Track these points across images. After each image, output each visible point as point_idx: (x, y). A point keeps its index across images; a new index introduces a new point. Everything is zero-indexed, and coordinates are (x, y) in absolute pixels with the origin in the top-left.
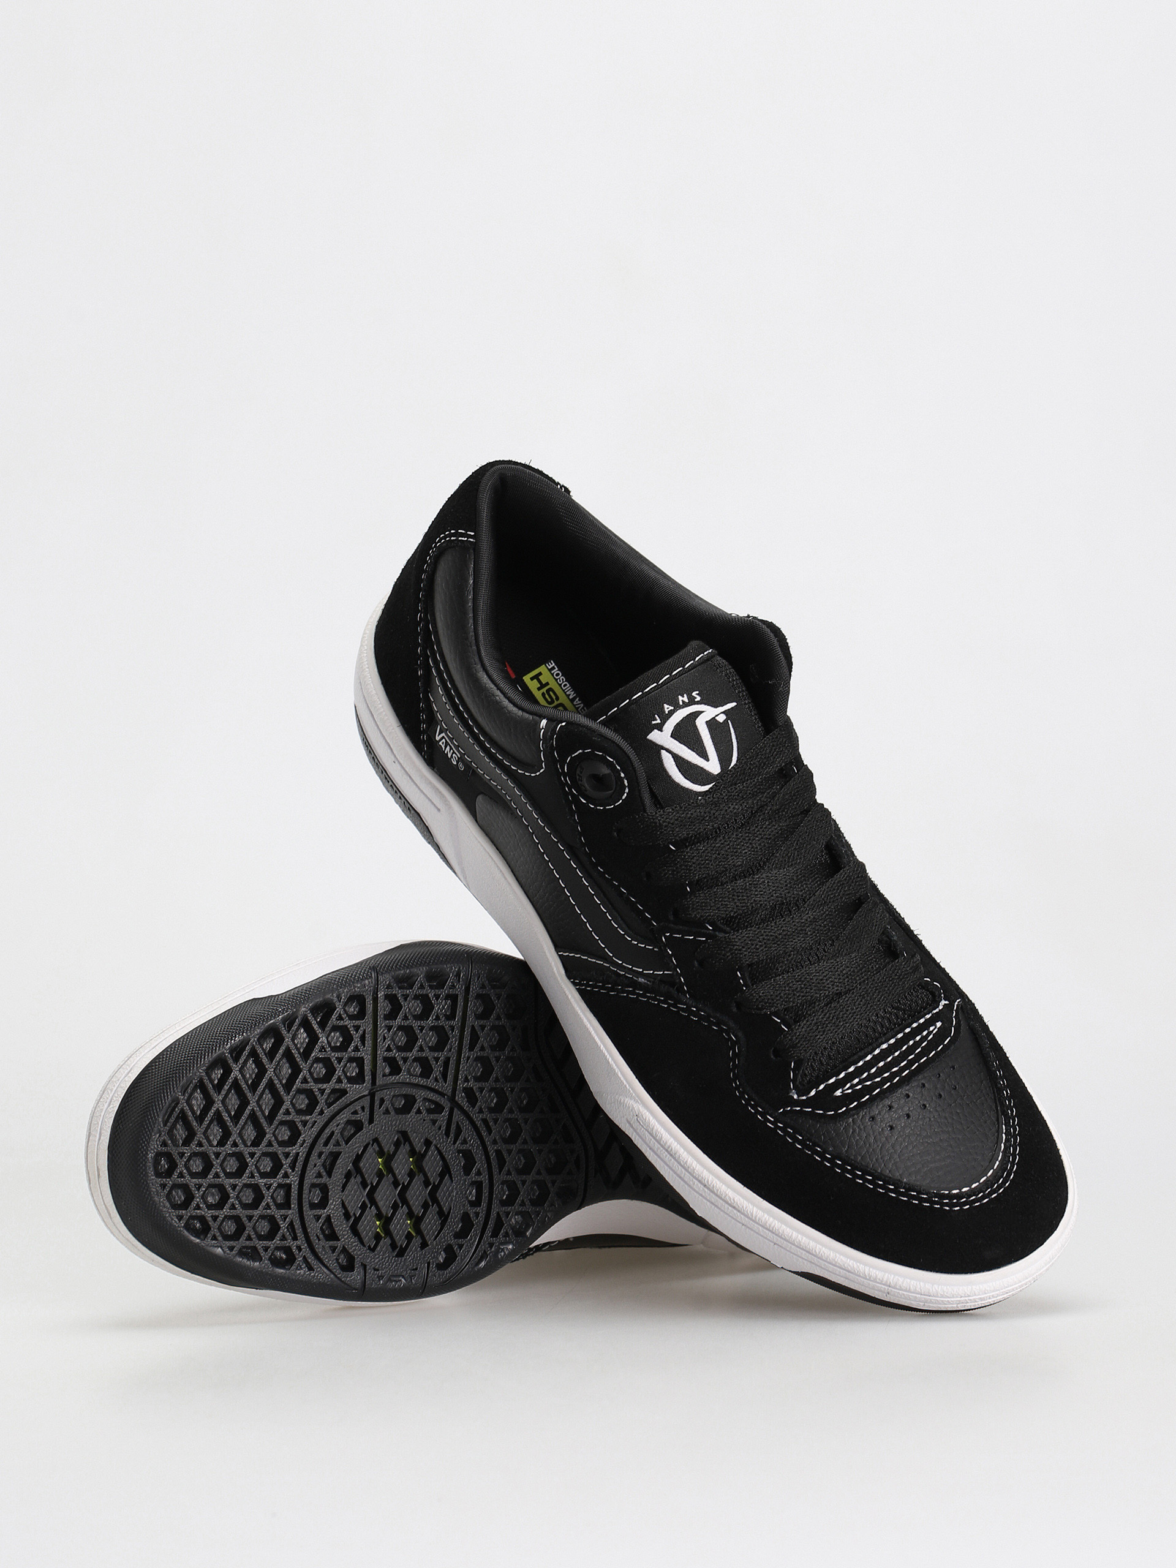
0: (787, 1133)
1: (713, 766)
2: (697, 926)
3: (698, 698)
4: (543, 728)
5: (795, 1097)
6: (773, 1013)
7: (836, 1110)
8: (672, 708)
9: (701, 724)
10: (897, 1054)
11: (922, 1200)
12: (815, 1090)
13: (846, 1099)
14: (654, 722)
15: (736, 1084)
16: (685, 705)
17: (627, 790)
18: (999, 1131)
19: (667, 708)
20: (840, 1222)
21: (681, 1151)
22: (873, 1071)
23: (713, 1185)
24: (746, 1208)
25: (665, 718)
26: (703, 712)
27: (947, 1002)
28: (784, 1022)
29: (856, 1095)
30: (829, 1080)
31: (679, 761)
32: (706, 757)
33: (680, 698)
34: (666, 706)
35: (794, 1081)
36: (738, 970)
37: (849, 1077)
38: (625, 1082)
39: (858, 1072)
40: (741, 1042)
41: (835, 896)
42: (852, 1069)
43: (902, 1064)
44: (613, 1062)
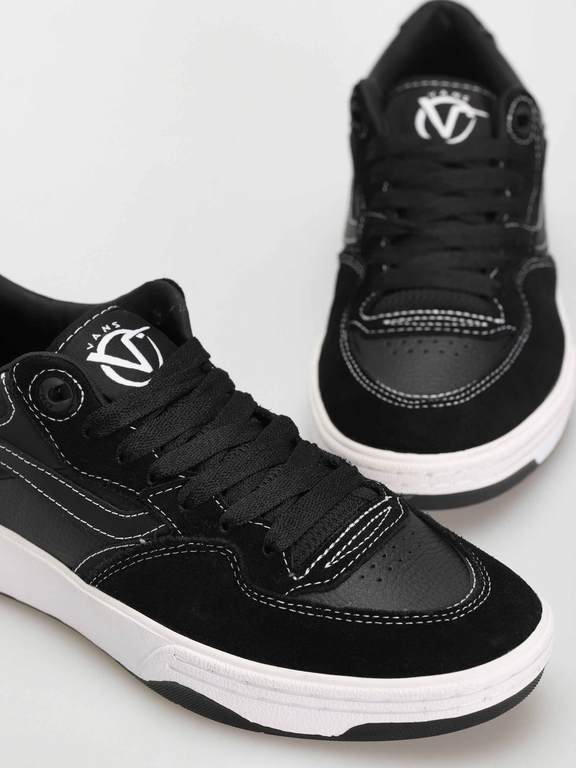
0: (298, 609)
1: (146, 367)
2: (171, 479)
3: (118, 326)
4: (3, 378)
5: (295, 578)
6: (254, 520)
7: (330, 578)
8: (100, 336)
9: (126, 341)
10: (364, 529)
11: (425, 620)
12: (308, 569)
13: (335, 568)
14: (88, 348)
15: (244, 588)
16: (109, 332)
17: (83, 393)
18: (466, 567)
19: (96, 337)
20: (365, 660)
21: (219, 663)
22: (349, 543)
23: (253, 677)
24: (286, 683)
25: (96, 343)
26: (124, 334)
27: (390, 497)
28: (266, 523)
29: (343, 563)
30: (316, 559)
31: (118, 370)
32: (138, 363)
33: (104, 328)
34: (94, 336)
35: (289, 566)
36: (215, 499)
37: (332, 553)
38: (157, 634)
39: (338, 547)
40: (237, 551)
41: (273, 437)
42: (332, 546)
43: (371, 535)
44: (142, 625)
